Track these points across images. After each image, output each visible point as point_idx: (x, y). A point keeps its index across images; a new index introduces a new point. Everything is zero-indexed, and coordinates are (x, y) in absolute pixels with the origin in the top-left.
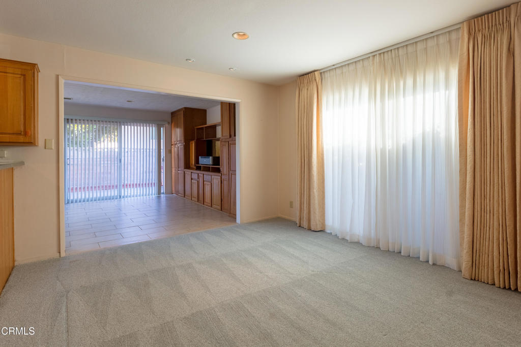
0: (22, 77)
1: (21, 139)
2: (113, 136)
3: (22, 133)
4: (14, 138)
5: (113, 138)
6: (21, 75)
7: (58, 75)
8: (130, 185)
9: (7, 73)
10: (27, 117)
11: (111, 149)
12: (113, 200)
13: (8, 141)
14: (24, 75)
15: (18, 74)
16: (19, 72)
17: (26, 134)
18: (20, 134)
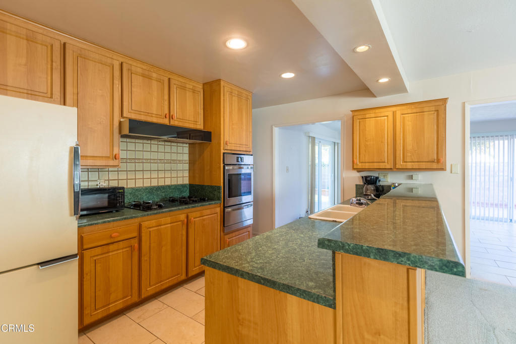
0: (436, 113)
1: (435, 166)
2: (483, 148)
3: (435, 161)
4: (429, 165)
5: (483, 150)
6: (435, 111)
7: (464, 103)
8: (496, 205)
9: (423, 112)
10: (439, 146)
11: (480, 163)
12: (501, 223)
13: (424, 168)
14: (438, 111)
15: (433, 111)
16: (433, 108)
17: (438, 161)
18: (433, 162)
